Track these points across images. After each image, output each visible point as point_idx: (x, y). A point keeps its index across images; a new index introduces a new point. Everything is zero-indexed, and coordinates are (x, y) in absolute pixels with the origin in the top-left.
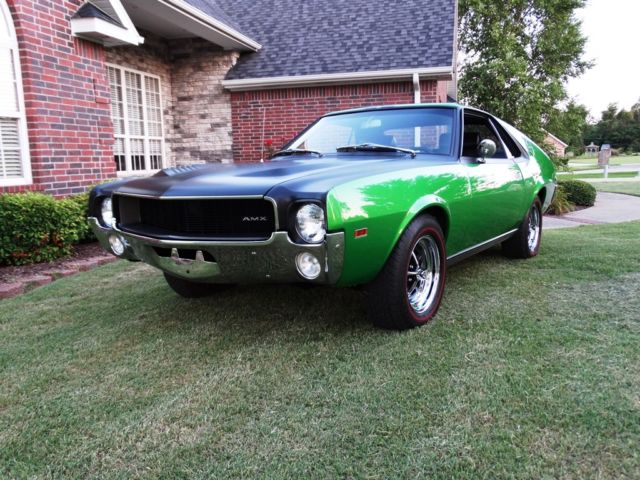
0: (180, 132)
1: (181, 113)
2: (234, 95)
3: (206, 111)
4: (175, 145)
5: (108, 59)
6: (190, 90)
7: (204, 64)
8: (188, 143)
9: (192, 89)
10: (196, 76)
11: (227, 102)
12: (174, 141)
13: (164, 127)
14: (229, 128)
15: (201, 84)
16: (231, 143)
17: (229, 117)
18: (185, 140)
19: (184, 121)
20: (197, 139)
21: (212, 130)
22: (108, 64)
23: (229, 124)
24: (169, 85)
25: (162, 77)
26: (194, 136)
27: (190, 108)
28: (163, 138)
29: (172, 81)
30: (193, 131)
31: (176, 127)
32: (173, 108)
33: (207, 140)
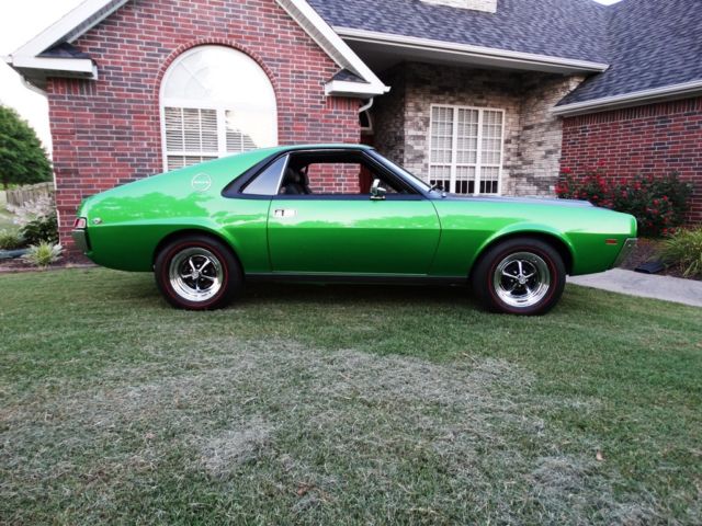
0: (521, 159)
1: (524, 141)
2: (566, 120)
3: (543, 139)
4: (516, 172)
5: (438, 102)
6: (533, 120)
7: (546, 93)
8: (526, 170)
9: (534, 118)
10: (539, 105)
11: (560, 128)
12: (515, 167)
13: (502, 155)
14: (559, 155)
15: (541, 112)
16: (558, 170)
17: (560, 144)
18: (524, 167)
19: (524, 149)
20: (533, 166)
21: (545, 157)
22: (439, 106)
23: (560, 151)
24: (516, 116)
25: (507, 109)
26: (531, 163)
27: (530, 137)
28: (501, 166)
29: (519, 112)
30: (530, 158)
31: (519, 155)
32: (518, 138)
33: (540, 167)
